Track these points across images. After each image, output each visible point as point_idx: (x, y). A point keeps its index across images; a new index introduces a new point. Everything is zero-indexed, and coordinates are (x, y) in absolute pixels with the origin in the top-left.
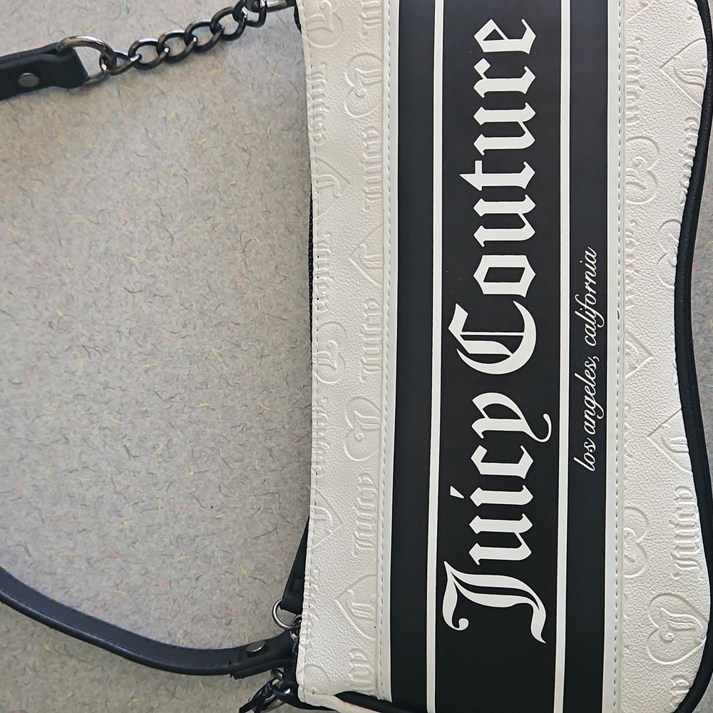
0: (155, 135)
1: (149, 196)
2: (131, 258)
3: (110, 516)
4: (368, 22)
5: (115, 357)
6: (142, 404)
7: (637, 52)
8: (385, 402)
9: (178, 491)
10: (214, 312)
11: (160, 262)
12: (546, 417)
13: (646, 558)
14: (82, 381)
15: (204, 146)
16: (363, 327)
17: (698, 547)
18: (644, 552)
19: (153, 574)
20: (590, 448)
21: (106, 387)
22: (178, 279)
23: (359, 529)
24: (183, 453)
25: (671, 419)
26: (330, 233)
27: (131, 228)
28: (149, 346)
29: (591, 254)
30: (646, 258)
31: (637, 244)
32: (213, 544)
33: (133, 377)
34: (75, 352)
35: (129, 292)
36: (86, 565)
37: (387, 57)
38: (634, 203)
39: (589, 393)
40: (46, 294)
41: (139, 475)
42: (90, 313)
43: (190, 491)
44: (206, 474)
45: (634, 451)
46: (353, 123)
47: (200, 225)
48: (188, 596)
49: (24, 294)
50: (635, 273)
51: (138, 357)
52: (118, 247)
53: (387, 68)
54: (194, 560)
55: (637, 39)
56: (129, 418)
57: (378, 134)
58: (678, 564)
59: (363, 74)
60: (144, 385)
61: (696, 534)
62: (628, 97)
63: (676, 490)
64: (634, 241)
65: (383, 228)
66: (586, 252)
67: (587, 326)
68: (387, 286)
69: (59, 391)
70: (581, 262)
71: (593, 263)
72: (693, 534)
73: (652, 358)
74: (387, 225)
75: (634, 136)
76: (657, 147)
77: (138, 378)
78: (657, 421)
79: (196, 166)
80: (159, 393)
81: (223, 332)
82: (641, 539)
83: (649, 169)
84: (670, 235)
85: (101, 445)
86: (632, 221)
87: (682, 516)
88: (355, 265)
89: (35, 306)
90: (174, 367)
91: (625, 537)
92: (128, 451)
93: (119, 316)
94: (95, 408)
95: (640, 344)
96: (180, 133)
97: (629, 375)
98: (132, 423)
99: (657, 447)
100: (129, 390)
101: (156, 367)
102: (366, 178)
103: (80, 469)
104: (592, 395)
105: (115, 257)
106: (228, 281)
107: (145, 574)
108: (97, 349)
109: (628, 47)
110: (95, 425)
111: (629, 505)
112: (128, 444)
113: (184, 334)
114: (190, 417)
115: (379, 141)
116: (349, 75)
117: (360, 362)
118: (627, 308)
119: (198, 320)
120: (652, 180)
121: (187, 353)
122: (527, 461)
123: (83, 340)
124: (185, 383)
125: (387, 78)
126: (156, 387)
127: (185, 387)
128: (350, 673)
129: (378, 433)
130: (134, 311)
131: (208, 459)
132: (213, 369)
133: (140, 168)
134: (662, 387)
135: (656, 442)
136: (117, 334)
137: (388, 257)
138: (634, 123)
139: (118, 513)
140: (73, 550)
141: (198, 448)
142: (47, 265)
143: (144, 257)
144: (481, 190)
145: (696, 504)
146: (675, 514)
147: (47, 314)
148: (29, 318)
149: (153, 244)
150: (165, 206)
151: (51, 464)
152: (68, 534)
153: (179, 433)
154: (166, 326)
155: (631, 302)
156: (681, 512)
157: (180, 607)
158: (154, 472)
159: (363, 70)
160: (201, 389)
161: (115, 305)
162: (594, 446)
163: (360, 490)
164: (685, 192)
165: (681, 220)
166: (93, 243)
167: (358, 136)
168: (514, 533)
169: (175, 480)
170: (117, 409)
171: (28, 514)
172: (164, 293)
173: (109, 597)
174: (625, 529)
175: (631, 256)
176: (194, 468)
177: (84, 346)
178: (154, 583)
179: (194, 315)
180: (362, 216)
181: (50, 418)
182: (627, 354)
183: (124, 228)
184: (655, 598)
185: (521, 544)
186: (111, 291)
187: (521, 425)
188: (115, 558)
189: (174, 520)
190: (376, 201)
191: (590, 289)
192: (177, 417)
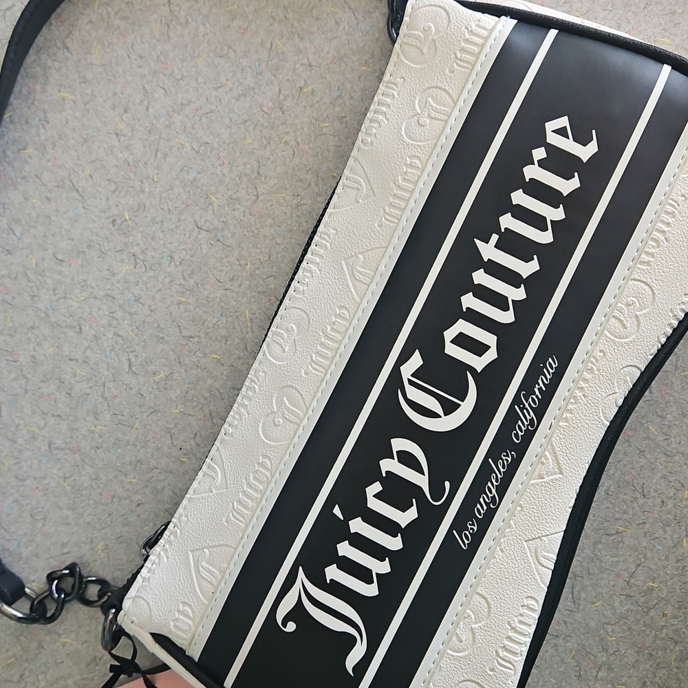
0: (285, 99)
1: (254, 151)
2: (213, 198)
3: (87, 414)
4: (459, 62)
5: (157, 278)
6: (162, 330)
7: (677, 206)
8: (314, 404)
9: (158, 420)
10: (264, 280)
11: (237, 214)
12: (447, 484)
13: (474, 644)
14: (118, 285)
15: (324, 130)
16: (327, 328)
17: (521, 655)
18: (474, 638)
19: (102, 483)
20: (471, 529)
21: (137, 300)
22: (245, 235)
23: (239, 502)
24: (177, 390)
25: (552, 536)
26: (336, 229)
27: (226, 171)
28: (192, 282)
29: (553, 363)
30: (598, 388)
31: (596, 373)
32: (166, 482)
33: (166, 303)
34: (124, 257)
35: (197, 226)
36: (47, 448)
37: (461, 103)
38: (611, 337)
39: (494, 481)
40: (123, 193)
41: (130, 391)
42: (154, 229)
43: (168, 426)
44: (190, 418)
45: (507, 548)
46: (403, 145)
47: (287, 198)
48: (123, 515)
49: (103, 183)
50: (582, 397)
51: (178, 287)
52: (205, 182)
53: (456, 113)
54: (144, 487)
55: (682, 196)
56: (145, 337)
57: (420, 166)
58: (497, 661)
59: (432, 106)
60: (171, 314)
61: (525, 643)
62: (650, 242)
63: (527, 598)
64: (595, 369)
65: (385, 251)
66: (550, 359)
67: (520, 423)
68: (364, 304)
69: (94, 284)
70: (541, 365)
71: (551, 371)
72: (522, 642)
73: (561, 476)
74: (390, 250)
75: (639, 278)
76: (654, 298)
77: (169, 306)
78: (539, 532)
79: (308, 144)
80: (182, 328)
81: (264, 301)
82: (477, 625)
83: (638, 313)
84: (628, 378)
85: (108, 348)
86: (601, 351)
87: (521, 622)
88: (346, 270)
89: (108, 199)
90: (206, 312)
91: (465, 618)
92: (130, 366)
93: (178, 243)
94: (119, 314)
95: (557, 459)
96: (308, 108)
97: (535, 481)
98: (145, 343)
99: (529, 554)
100: (157, 312)
101: (189, 303)
102: (391, 199)
103: (80, 361)
104: (495, 483)
105: (199, 190)
106: (289, 259)
107: (94, 479)
108: (145, 263)
109: (671, 199)
110: (112, 329)
111: (480, 592)
112: (133, 360)
113: (228, 286)
114: (198, 361)
115: (418, 173)
116: (420, 101)
117: (309, 357)
118: (561, 424)
119: (246, 280)
120: (636, 324)
121: (223, 304)
122: (412, 514)
123: (136, 249)
124: (208, 330)
125: (452, 121)
126: (182, 321)
127: (207, 334)
128: (173, 621)
129: (296, 427)
130: (193, 245)
131: (197, 406)
132: (238, 329)
133: (258, 121)
134: (558, 505)
135: (530, 549)
136: (169, 258)
137: (378, 278)
138: (644, 268)
139: (96, 415)
140: (41, 429)
141: (192, 392)
142: (136, 168)
143: (225, 202)
144: (486, 260)
145: (537, 617)
146: (515, 618)
147: (115, 211)
148: (97, 207)
149: (238, 195)
150: (264, 165)
151: (56, 345)
152: (43, 413)
153: (182, 371)
154: (216, 272)
155: (566, 420)
156: (521, 618)
157: (112, 522)
158: (145, 395)
159: (434, 102)
160: (221, 341)
161: (179, 232)
162: (475, 529)
163: (257, 468)
164: (658, 347)
165: (643, 370)
166: (185, 168)
167: (402, 158)
168: (371, 570)
169: (159, 411)
170: (138, 324)
171: (15, 379)
172: (227, 242)
173: (54, 485)
174: (468, 611)
175: (586, 381)
176: (181, 408)
177: (134, 255)
178: (99, 491)
179: (245, 274)
180: (371, 229)
181: (75, 304)
182: (542, 463)
183: (219, 168)
184: (465, 681)
185: (373, 582)
186: (182, 218)
187: (422, 481)
188: (75, 453)
189: (142, 444)
190: (391, 224)
191: (537, 393)
192: (187, 356)
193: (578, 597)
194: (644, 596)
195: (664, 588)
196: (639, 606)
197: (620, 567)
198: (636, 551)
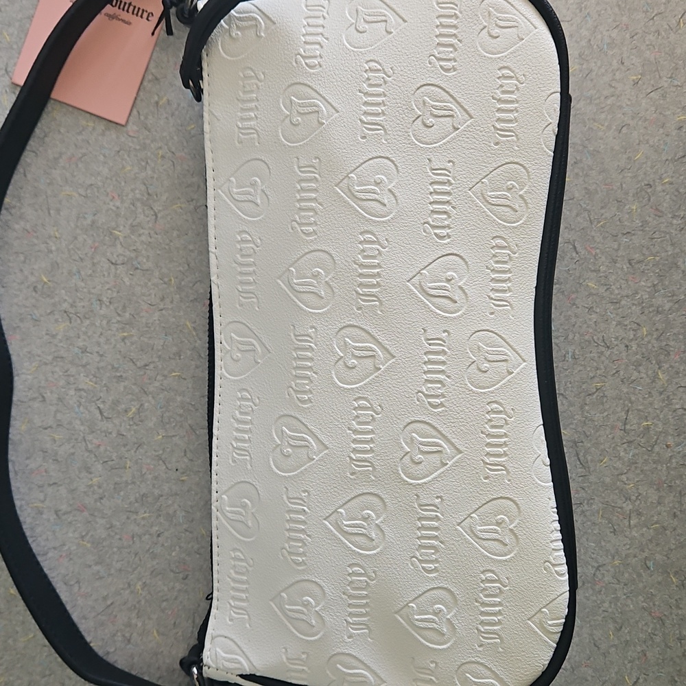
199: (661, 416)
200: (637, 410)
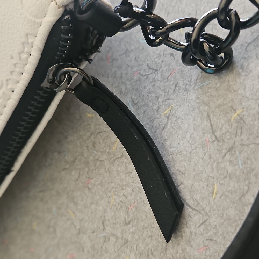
193: (196, 203)
194: (241, 133)
195: (249, 103)
196: (248, 145)
197: (198, 138)
198: (194, 109)
199: (248, 94)
200: (217, 107)
